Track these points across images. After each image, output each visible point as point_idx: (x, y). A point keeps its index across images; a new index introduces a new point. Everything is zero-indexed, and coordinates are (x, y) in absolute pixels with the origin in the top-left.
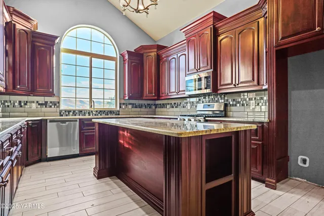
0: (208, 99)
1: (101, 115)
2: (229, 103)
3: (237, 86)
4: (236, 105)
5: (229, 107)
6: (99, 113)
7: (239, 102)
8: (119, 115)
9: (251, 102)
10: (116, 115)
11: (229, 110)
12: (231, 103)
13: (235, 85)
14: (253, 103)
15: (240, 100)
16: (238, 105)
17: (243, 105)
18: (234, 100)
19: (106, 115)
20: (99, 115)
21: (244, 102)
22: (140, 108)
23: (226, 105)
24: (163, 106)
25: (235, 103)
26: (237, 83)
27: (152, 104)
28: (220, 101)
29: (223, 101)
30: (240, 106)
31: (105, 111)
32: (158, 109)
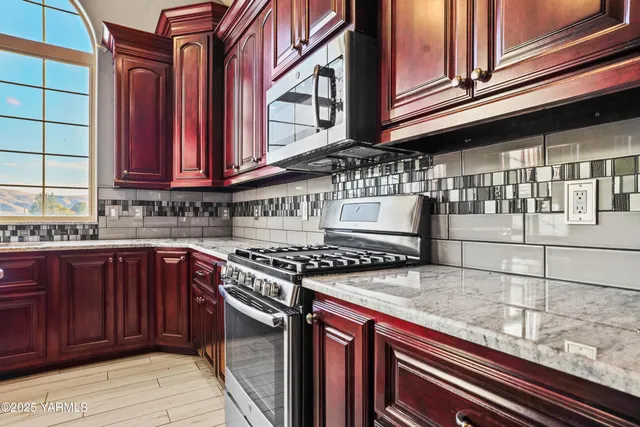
0: (361, 182)
1: (21, 239)
2: (445, 199)
3: (480, 86)
4: (476, 208)
5: (442, 218)
6: (14, 233)
7: (492, 193)
8: (95, 237)
9: (571, 187)
10: (84, 238)
11: (444, 234)
12: (454, 196)
13: (468, 84)
14: (580, 195)
15: (499, 179)
16: (490, 206)
17: (517, 206)
18: (468, 182)
19: (42, 239)
20: (14, 239)
21: (525, 190)
22: (176, 214)
23: (429, 209)
24: (247, 209)
25: (471, 194)
26: (481, 64)
27: (219, 205)
28: (407, 188)
29: (416, 187)
30: (498, 210)
31: (37, 227)
32: (239, 220)
